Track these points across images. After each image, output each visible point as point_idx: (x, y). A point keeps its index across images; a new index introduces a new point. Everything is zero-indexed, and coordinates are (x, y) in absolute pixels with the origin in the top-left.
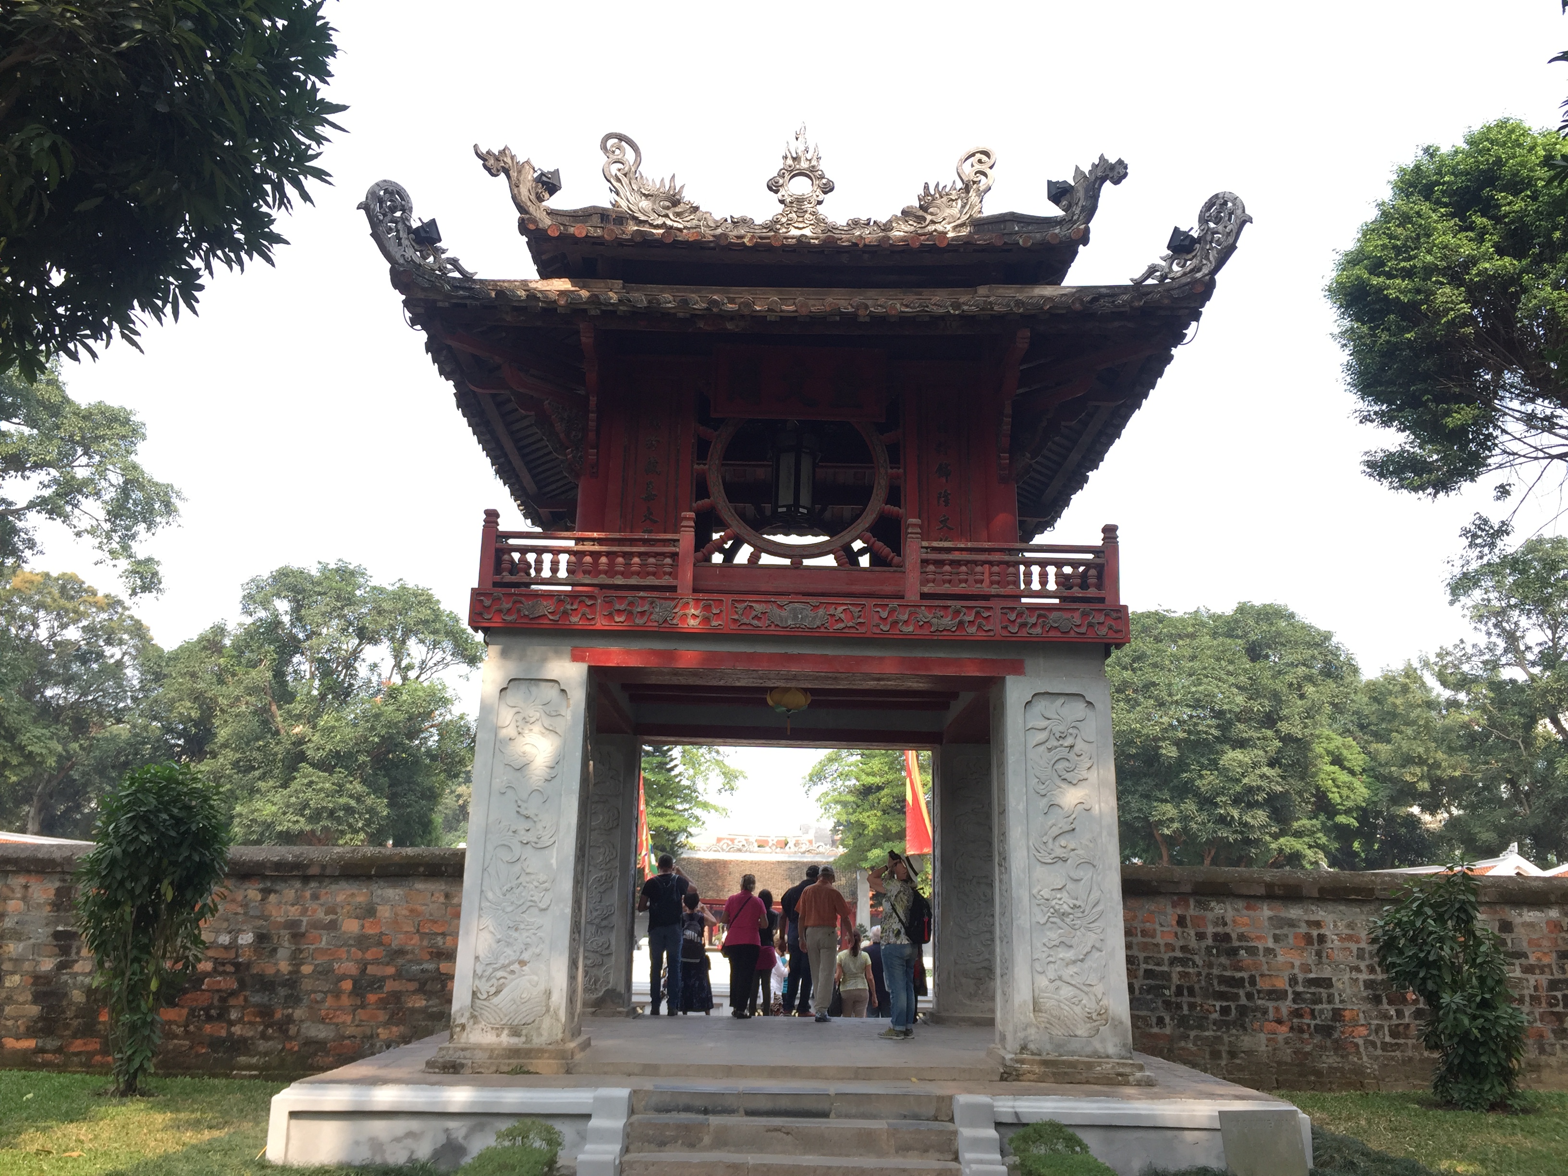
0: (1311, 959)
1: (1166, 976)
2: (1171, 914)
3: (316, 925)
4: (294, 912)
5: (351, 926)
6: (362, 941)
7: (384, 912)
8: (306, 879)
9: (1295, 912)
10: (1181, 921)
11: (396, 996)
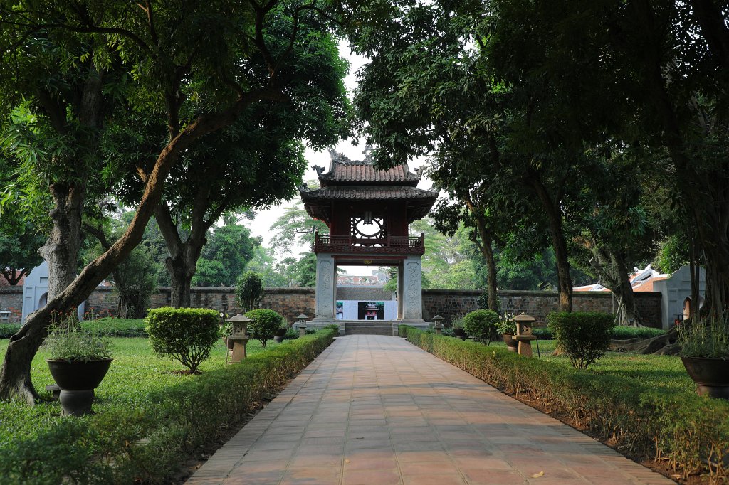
0: (471, 306)
1: (442, 311)
2: (444, 299)
3: (274, 303)
4: (269, 300)
5: (281, 303)
6: (283, 306)
7: (287, 300)
8: (271, 294)
9: (469, 298)
10: (446, 300)
11: (291, 316)
